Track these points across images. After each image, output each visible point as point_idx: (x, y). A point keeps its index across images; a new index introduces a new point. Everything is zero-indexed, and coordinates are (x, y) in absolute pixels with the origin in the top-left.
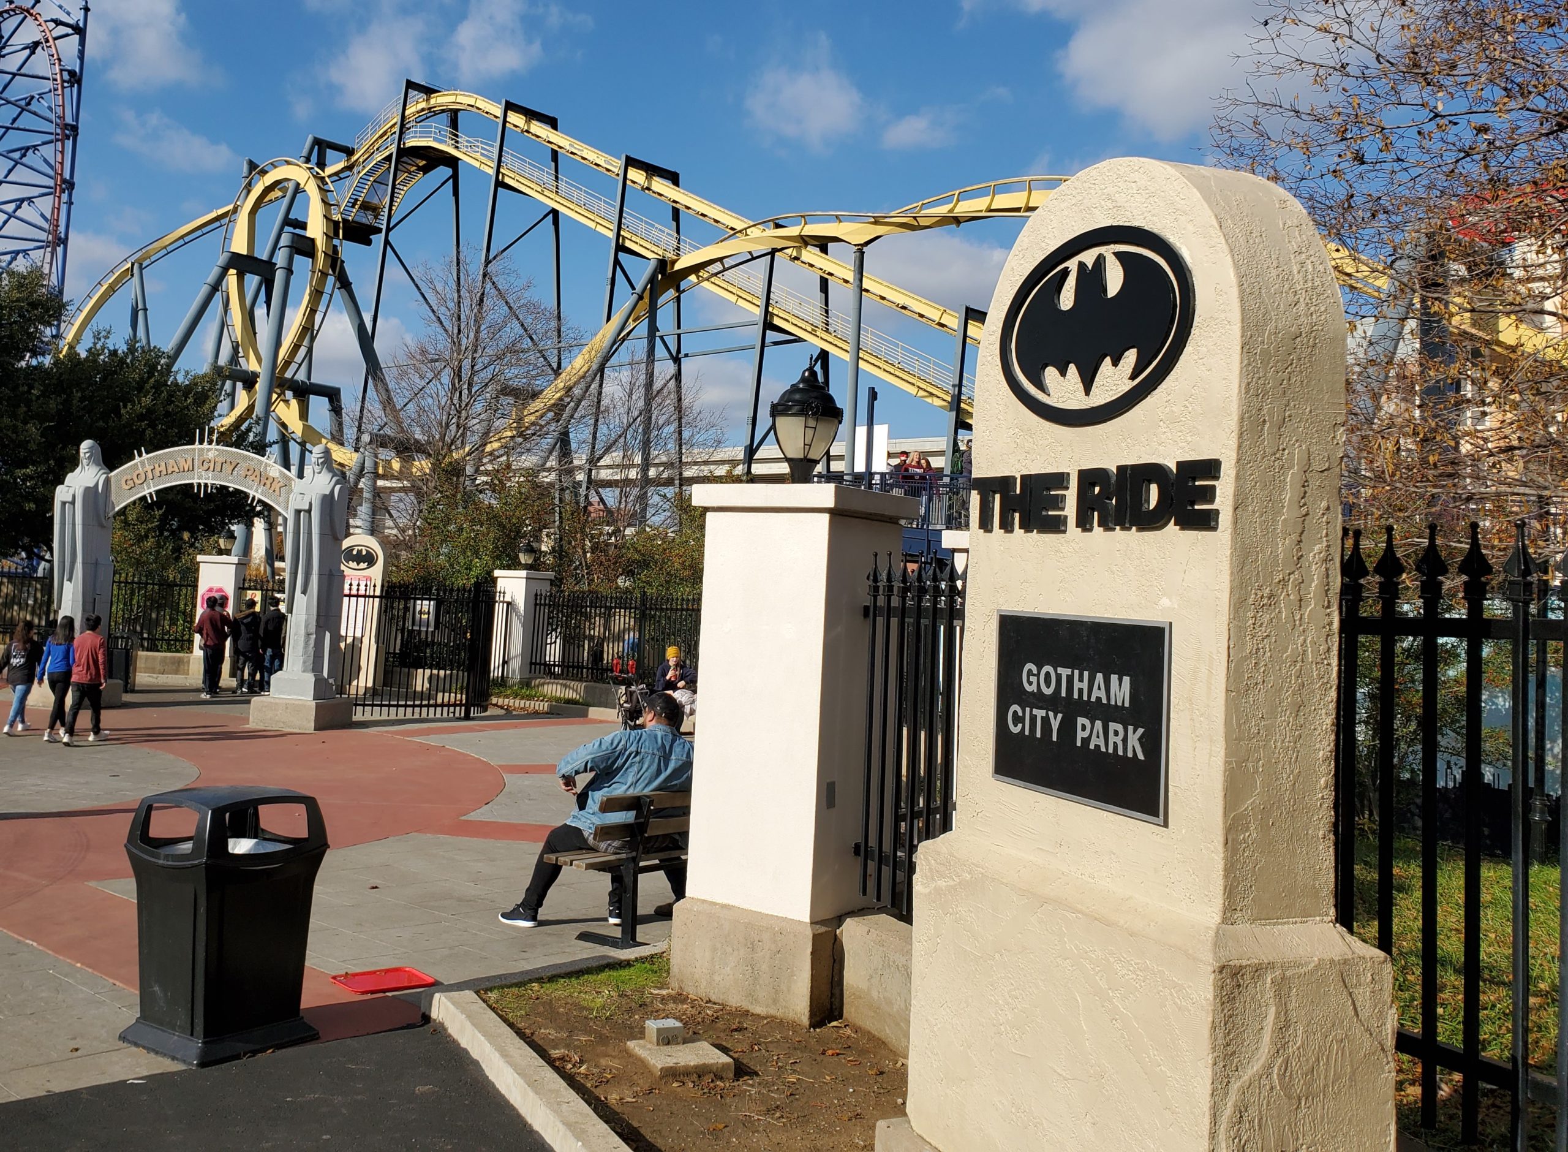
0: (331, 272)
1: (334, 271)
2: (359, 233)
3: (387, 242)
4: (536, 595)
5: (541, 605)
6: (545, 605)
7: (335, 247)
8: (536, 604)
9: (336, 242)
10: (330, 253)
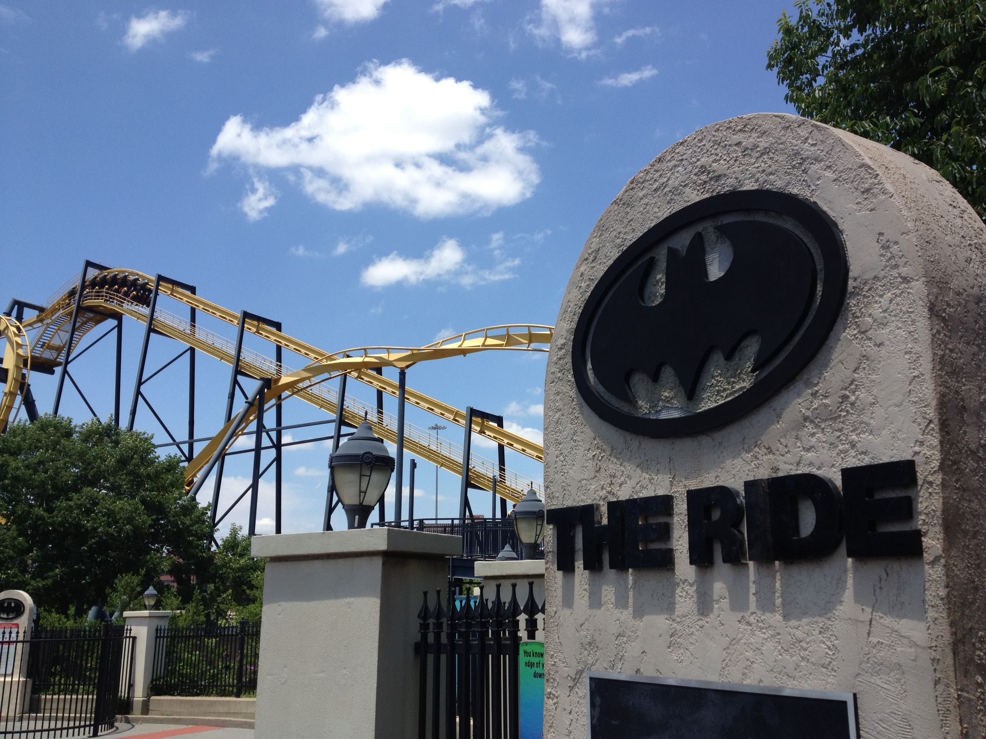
0: (19, 392)
1: (22, 392)
2: (44, 366)
3: (65, 372)
4: (157, 630)
5: (160, 637)
6: (164, 637)
7: (24, 376)
8: (157, 637)
9: (24, 371)
10: (20, 379)
